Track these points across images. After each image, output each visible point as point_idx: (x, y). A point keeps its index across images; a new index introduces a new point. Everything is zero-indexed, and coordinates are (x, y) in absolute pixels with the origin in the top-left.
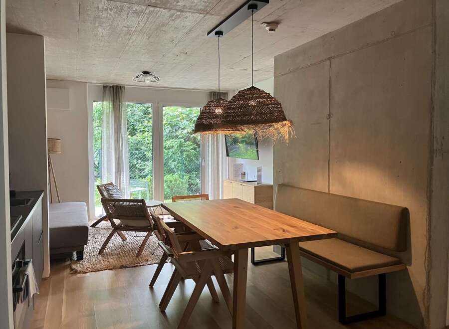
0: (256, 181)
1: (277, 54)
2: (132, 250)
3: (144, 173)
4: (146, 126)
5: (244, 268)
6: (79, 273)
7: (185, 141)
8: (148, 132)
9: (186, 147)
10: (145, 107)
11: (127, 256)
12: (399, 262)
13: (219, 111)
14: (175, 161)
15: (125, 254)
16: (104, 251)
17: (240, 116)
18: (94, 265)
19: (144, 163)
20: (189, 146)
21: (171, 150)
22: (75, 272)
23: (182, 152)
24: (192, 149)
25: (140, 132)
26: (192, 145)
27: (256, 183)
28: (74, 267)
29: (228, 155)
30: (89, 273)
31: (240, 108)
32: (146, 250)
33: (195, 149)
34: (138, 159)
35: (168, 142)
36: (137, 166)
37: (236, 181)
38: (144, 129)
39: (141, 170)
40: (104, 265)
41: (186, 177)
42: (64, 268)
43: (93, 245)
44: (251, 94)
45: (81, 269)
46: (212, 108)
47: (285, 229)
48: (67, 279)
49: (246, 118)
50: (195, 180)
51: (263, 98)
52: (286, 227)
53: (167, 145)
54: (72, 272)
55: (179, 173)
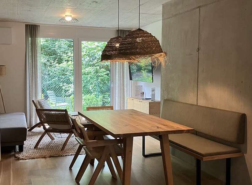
0: (151, 99)
1: (164, 2)
2: (58, 146)
3: (68, 93)
4: (70, 57)
5: (130, 151)
6: (21, 160)
7: (100, 68)
8: (71, 61)
9: (101, 73)
10: (69, 41)
11: (54, 150)
12: (239, 151)
13: (118, 45)
14: (92, 84)
15: (53, 148)
16: (38, 147)
17: (129, 49)
18: (31, 155)
19: (68, 86)
20: (103, 73)
21: (89, 76)
22: (19, 159)
23: (98, 77)
24: (105, 75)
25: (65, 61)
26: (105, 72)
27: (151, 100)
28: (17, 155)
29: (131, 79)
30: (27, 160)
31: (130, 44)
32: (68, 146)
33: (108, 75)
34: (64, 82)
35: (87, 69)
36: (63, 87)
37: (137, 99)
38: (68, 59)
39: (66, 91)
40: (37, 155)
41: (101, 97)
42: (10, 157)
43: (30, 143)
44: (137, 34)
45: (22, 157)
46: (113, 43)
47: (159, 126)
48: (12, 163)
49: (133, 50)
50: (108, 99)
51: (146, 36)
52: (160, 126)
53: (86, 72)
54: (16, 159)
55: (95, 93)
